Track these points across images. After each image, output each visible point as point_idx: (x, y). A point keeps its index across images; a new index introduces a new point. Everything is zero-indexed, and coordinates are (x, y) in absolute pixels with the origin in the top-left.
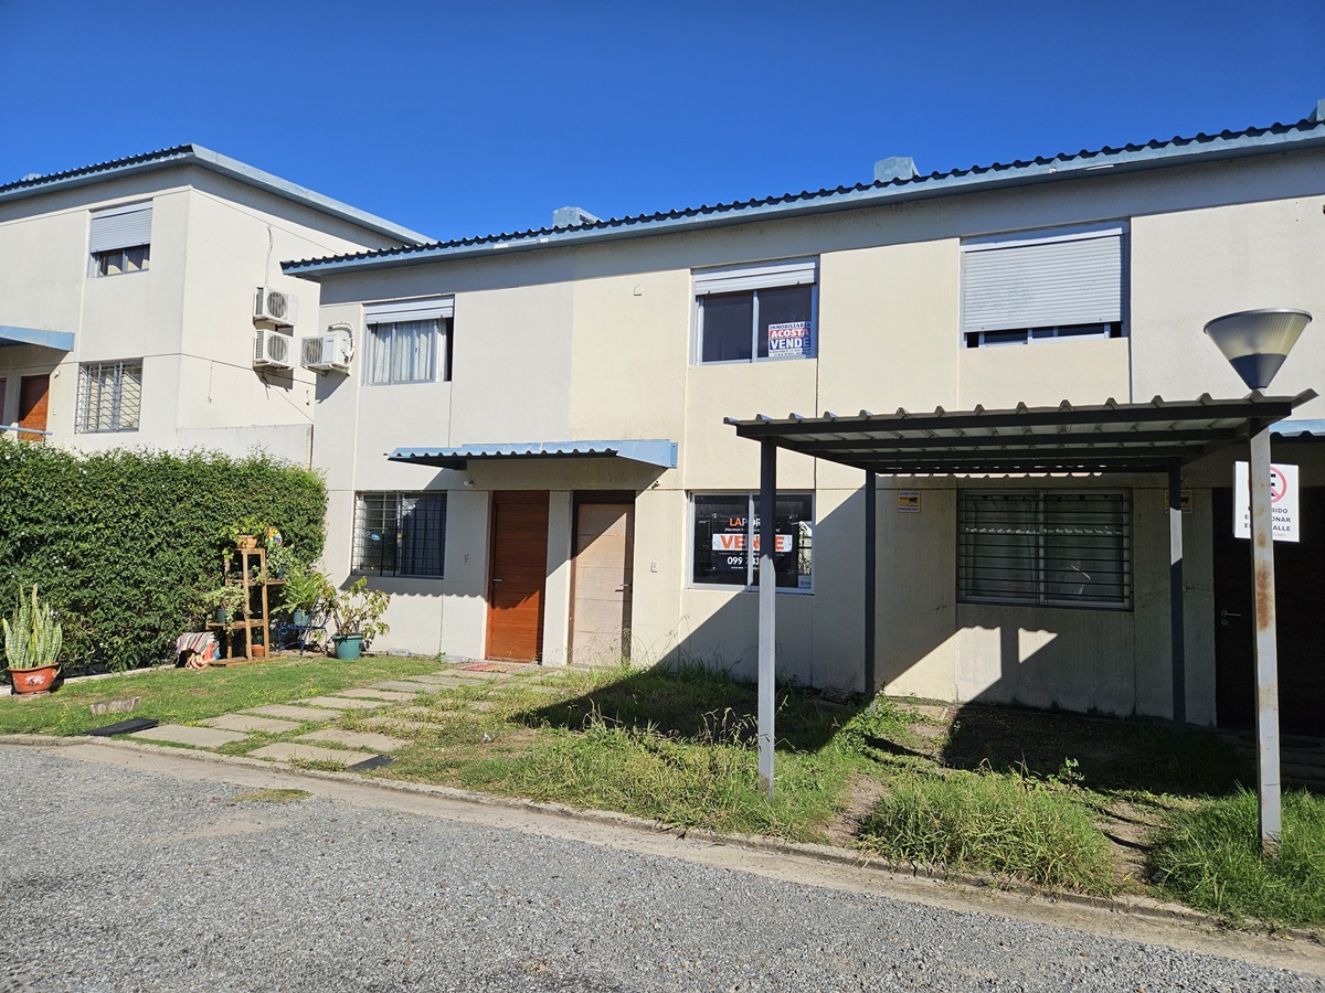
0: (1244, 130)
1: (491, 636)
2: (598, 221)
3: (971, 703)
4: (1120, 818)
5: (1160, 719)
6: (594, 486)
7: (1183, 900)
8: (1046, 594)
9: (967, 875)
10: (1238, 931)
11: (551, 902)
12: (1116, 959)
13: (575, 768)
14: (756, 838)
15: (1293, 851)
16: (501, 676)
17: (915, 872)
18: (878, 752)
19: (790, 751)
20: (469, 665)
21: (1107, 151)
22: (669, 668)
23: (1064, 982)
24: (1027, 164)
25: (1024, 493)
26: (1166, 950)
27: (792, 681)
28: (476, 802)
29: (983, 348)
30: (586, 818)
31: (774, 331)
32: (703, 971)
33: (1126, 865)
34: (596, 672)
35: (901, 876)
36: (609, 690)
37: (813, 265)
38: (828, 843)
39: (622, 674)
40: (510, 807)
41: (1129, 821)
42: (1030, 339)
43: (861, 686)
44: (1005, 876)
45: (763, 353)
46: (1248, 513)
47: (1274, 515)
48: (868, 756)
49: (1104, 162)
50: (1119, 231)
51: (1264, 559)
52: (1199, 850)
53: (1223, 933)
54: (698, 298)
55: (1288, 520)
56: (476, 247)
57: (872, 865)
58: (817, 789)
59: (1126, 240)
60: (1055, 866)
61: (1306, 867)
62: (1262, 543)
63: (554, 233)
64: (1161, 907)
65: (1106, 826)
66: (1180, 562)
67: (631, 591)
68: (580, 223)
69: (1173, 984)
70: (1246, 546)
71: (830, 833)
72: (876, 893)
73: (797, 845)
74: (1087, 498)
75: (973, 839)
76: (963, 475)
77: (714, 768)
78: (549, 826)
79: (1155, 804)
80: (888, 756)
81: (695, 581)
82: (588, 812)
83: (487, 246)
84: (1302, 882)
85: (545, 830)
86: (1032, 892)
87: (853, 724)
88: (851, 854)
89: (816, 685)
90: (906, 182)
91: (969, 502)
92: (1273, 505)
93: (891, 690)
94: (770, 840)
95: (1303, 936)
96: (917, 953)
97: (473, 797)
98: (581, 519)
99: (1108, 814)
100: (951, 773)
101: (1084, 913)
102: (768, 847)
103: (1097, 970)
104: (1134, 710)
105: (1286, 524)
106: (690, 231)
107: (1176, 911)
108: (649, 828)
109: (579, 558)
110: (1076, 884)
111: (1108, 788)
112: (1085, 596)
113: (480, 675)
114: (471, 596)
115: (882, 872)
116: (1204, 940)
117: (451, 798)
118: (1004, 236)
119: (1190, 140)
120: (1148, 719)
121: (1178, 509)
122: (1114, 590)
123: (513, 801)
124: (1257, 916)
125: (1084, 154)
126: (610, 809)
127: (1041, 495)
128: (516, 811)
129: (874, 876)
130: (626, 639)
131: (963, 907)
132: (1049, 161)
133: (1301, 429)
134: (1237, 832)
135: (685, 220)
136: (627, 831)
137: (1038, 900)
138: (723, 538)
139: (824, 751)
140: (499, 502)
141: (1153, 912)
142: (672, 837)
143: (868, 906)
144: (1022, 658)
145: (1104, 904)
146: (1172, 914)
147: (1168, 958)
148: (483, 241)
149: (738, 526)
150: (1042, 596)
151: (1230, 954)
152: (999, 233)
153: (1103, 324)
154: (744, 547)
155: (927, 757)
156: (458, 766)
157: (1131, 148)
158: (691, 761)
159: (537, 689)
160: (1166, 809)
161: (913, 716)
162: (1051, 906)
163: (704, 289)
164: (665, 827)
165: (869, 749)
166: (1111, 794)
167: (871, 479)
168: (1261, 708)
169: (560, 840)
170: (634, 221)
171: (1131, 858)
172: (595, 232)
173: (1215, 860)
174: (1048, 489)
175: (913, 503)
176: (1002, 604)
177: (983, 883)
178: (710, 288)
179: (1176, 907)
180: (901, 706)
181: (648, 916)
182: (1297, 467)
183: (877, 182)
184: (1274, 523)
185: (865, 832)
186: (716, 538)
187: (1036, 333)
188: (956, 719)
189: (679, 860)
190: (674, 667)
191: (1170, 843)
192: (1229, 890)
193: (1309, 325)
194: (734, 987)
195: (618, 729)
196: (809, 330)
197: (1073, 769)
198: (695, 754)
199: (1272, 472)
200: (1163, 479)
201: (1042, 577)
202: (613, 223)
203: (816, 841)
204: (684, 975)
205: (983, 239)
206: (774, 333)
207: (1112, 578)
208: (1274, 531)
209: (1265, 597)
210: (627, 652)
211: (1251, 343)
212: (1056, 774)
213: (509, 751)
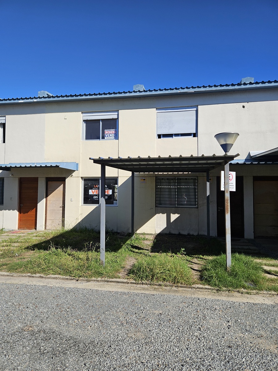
0: (225, 85)
1: (20, 222)
2: (53, 96)
3: (159, 234)
4: (194, 263)
5: (204, 235)
6: (53, 176)
7: (209, 284)
8: (178, 204)
9: (156, 283)
10: (221, 292)
11: (34, 306)
12: (192, 303)
13: (45, 263)
14: (99, 279)
15: (234, 269)
16: (23, 234)
17: (143, 284)
18: (134, 250)
19: (110, 252)
20: (13, 232)
21: (193, 87)
22: (76, 229)
23: (179, 311)
24: (173, 89)
25: (172, 178)
26: (204, 299)
27: (112, 231)
28: (12, 276)
29: (162, 139)
30: (48, 278)
31: (107, 132)
32: (81, 322)
33: (195, 276)
34: (53, 232)
35: (139, 285)
36: (57, 237)
37: (117, 113)
38: (119, 278)
39: (61, 232)
40: (24, 276)
41: (196, 264)
42: (174, 137)
43: (130, 231)
44: (166, 282)
45: (103, 138)
46: (224, 184)
47: (230, 184)
48: (132, 251)
49: (192, 90)
50: (195, 109)
51: (227, 196)
52: (213, 271)
53: (218, 292)
54: (84, 121)
55: (233, 186)
56: (12, 101)
57: (131, 283)
58: (117, 262)
59: (197, 111)
60: (178, 279)
61: (237, 273)
62: (227, 192)
63: (38, 98)
64: (204, 287)
65: (191, 266)
66: (209, 195)
67: (65, 207)
68: (47, 96)
69: (206, 309)
70: (224, 192)
71: (120, 275)
72: (132, 291)
73: (111, 280)
74: (187, 179)
75: (158, 273)
76: (157, 173)
77: (88, 259)
78: (36, 282)
79: (202, 259)
80: (137, 251)
81: (84, 204)
82: (49, 276)
83: (16, 101)
84: (236, 277)
85: (35, 283)
86: (172, 286)
87: (128, 242)
88: (126, 281)
89: (118, 231)
90: (142, 92)
91: (158, 180)
92: (230, 182)
93: (138, 231)
94: (103, 279)
95: (236, 291)
96: (142, 308)
97: (11, 275)
98: (49, 186)
99: (192, 262)
100: (153, 254)
101: (185, 290)
102: (103, 281)
103: (188, 307)
104: (198, 233)
105: (232, 187)
106: (81, 101)
107: (207, 288)
108: (67, 279)
109: (48, 198)
110: (183, 283)
111: (192, 255)
112: (186, 205)
113: (15, 234)
114: (13, 210)
115: (134, 285)
116: (213, 295)
117: (4, 275)
118: (167, 109)
119: (212, 86)
120: (201, 235)
121: (209, 182)
122: (193, 203)
123: (24, 274)
124: (226, 287)
125: (187, 88)
126: (56, 274)
127: (176, 178)
128: (25, 278)
129: (132, 286)
130: (63, 221)
131: (155, 293)
132: (178, 89)
133: (237, 162)
134: (221, 265)
135: (79, 98)
136: (60, 280)
137: (174, 288)
138: (92, 191)
139: (120, 251)
140: (22, 181)
141: (202, 288)
142: (74, 281)
143: (129, 296)
144: (172, 221)
145: (190, 288)
146: (206, 288)
147: (205, 301)
148: (15, 100)
149: (97, 187)
150: (176, 205)
151: (219, 298)
152: (166, 108)
153: (191, 134)
154: (98, 193)
155: (147, 250)
156: (6, 265)
157: (198, 87)
158: (81, 257)
159: (35, 238)
160: (205, 259)
161: (144, 238)
162: (177, 289)
163: (86, 118)
164: (72, 278)
165: (132, 249)
166: (192, 257)
167: (133, 174)
168: (227, 234)
169: (39, 286)
170: (64, 97)
171: (196, 274)
172: (52, 99)
173: (216, 273)
174: (178, 177)
175: (144, 181)
176: (167, 207)
177: (160, 285)
178: (87, 118)
179: (207, 287)
180: (141, 236)
181: (65, 307)
182: (235, 172)
183: (134, 91)
184: (230, 187)
185: (130, 274)
186: (90, 191)
187: (175, 135)
188: (155, 239)
189: (76, 288)
190: (78, 228)
191: (206, 269)
192: (219, 281)
193: (239, 136)
194: (90, 326)
195: (59, 249)
196: (116, 132)
197: (183, 251)
198: (82, 255)
199: (230, 174)
200: (205, 174)
201: (176, 200)
202: (57, 97)
203: (116, 278)
204: (75, 325)
205: (162, 109)
206: (106, 132)
207: (193, 200)
208: (230, 189)
209: (228, 206)
210: (63, 225)
211: (225, 141)
212: (179, 252)
213: (24, 259)
